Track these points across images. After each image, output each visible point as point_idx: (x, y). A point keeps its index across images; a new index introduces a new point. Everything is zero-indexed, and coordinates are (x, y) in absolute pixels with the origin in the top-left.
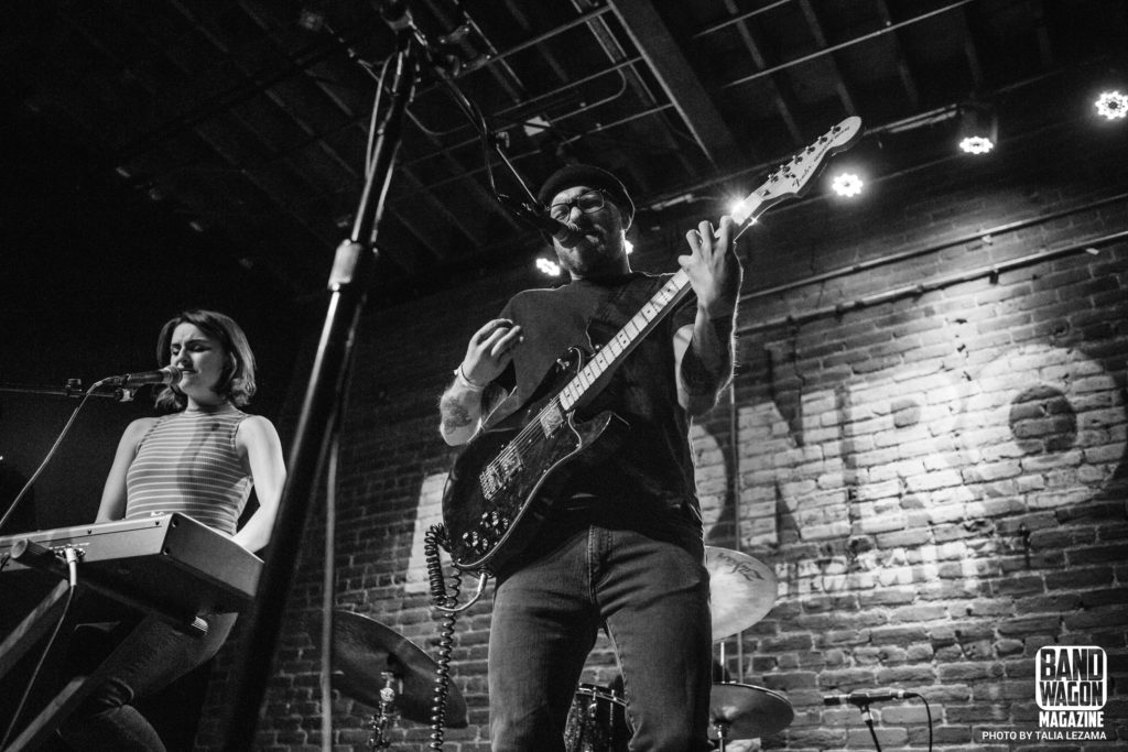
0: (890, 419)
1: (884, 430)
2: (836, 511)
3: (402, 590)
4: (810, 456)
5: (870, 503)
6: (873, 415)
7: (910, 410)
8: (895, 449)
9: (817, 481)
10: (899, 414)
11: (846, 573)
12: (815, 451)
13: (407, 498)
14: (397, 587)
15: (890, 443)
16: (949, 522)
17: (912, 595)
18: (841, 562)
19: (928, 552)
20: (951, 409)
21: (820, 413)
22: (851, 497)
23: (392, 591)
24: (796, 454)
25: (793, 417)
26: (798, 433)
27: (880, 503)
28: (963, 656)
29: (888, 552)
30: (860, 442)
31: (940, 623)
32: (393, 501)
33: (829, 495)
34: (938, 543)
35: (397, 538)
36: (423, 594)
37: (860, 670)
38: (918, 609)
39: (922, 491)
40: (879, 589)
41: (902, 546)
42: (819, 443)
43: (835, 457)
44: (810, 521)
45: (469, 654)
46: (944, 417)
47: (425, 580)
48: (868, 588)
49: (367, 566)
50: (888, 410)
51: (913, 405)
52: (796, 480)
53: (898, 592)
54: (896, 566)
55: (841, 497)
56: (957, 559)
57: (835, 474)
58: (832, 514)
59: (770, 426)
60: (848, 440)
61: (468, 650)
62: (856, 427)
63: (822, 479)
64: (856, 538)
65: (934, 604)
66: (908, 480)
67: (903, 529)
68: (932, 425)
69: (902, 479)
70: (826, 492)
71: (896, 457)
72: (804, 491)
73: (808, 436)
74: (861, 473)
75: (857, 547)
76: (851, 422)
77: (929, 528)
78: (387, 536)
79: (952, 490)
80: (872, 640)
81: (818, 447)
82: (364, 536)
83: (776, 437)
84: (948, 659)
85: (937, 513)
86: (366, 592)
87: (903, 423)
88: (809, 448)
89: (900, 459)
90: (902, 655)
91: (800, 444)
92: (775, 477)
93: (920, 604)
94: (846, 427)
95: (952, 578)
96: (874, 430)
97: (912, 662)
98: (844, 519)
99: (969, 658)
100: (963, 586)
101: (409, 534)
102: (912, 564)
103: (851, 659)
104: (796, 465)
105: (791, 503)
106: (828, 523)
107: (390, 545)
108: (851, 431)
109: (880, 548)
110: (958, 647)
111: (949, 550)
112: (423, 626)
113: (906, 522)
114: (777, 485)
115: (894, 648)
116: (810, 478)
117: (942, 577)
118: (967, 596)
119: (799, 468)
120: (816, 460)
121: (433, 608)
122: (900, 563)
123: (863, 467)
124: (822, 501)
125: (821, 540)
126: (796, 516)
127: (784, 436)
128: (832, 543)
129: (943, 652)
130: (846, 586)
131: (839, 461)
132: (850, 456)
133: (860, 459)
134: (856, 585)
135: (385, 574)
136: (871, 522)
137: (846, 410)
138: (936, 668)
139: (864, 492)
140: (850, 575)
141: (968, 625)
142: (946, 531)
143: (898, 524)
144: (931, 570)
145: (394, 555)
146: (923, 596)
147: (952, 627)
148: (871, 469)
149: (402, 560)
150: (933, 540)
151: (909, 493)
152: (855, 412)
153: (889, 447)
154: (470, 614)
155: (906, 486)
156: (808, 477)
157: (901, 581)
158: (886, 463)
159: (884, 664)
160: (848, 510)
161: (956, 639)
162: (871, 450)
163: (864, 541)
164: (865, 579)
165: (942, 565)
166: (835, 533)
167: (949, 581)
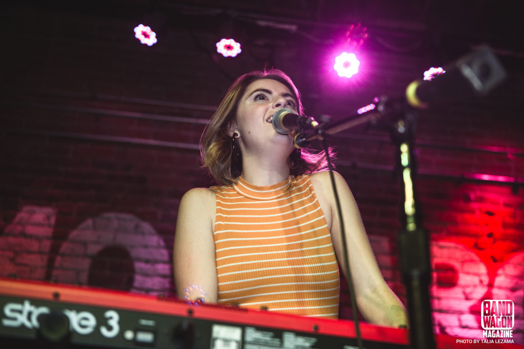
0: (433, 275)
7: (450, 273)
10: (442, 273)
20: (481, 282)
46: (475, 286)
51: (452, 269)
68: (468, 290)
69: (441, 326)
87: (443, 281)
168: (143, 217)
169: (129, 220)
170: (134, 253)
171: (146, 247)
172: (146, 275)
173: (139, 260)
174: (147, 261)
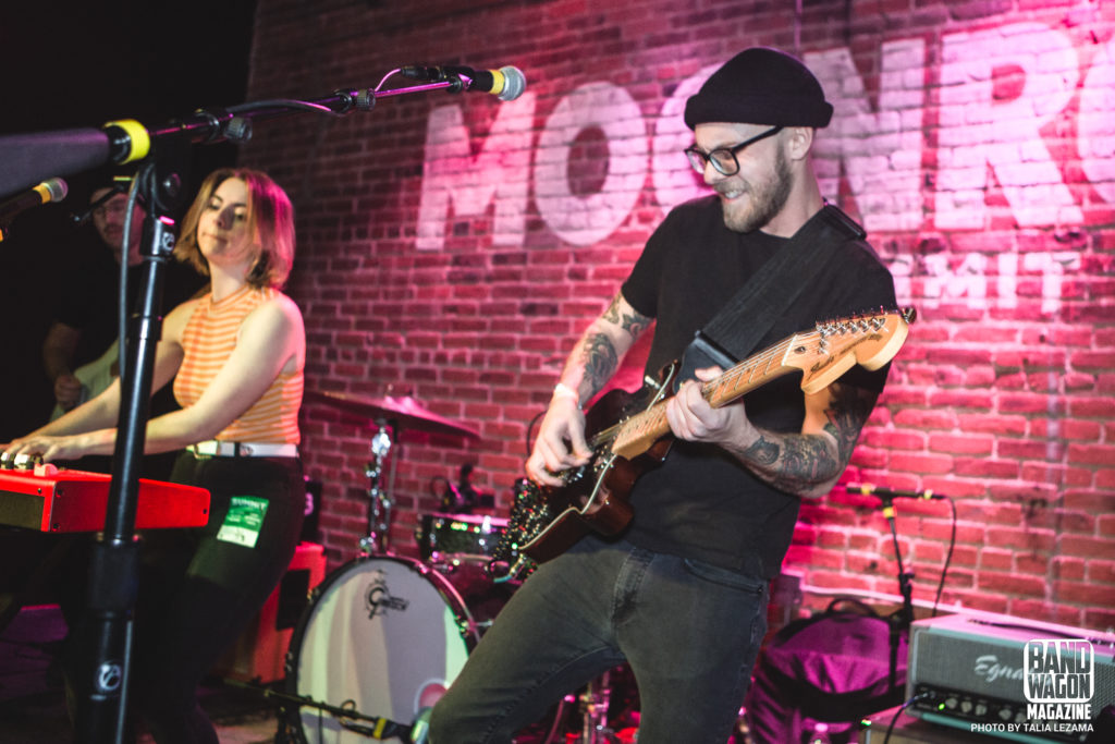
0: (987, 87)
1: (979, 101)
2: (907, 199)
3: (412, 246)
4: (885, 126)
5: (949, 195)
6: (967, 79)
7: (1015, 77)
8: (987, 127)
9: (889, 158)
10: (1002, 81)
11: (911, 276)
12: (891, 120)
13: (411, 134)
14: (408, 240)
15: (984, 119)
16: (1038, 228)
17: (981, 312)
18: (906, 263)
19: (1007, 262)
20: (1065, 81)
21: (903, 69)
22: (929, 184)
23: (402, 246)
24: (866, 120)
25: (870, 72)
26: (873, 93)
27: (960, 196)
28: (1026, 386)
29: (960, 256)
30: (948, 113)
31: (1008, 347)
32: (397, 136)
33: (902, 178)
34: (1022, 253)
35: (405, 181)
36: (435, 252)
37: (911, 389)
38: (987, 329)
39: (1010, 186)
40: (945, 300)
41: (980, 251)
42: (898, 110)
43: (914, 129)
44: (877, 208)
45: (489, 325)
46: (1053, 91)
47: (438, 235)
48: (932, 298)
49: (373, 213)
50: (987, 73)
51: (1019, 70)
52: (866, 154)
53: (964, 307)
54: (969, 273)
55: (915, 181)
56: (1039, 273)
57: (910, 152)
58: (902, 204)
59: (840, 81)
60: (932, 109)
61: (488, 320)
62: (944, 94)
63: (897, 157)
64: (926, 235)
65: (1004, 324)
66: (998, 171)
67: (982, 230)
68: (1039, 101)
69: (989, 166)
70: (897, 174)
71: (988, 137)
72: (871, 169)
73: (886, 99)
74: (943, 155)
75: (927, 247)
76: (939, 86)
77: (1013, 233)
78: (392, 180)
79: (1047, 189)
80: (931, 356)
81: (894, 115)
82: (368, 175)
83: (846, 96)
84: (1011, 387)
85: (1025, 215)
86: (374, 243)
87: (1003, 93)
88: (884, 115)
89: (992, 142)
90: (959, 377)
91: (874, 107)
92: (840, 149)
93: (988, 322)
94: (934, 92)
95: (1029, 296)
96: (965, 99)
97: (972, 386)
98: (917, 210)
99: (1033, 389)
100: (1040, 307)
101: (417, 178)
102: (987, 273)
103: (905, 377)
104: (867, 135)
105: (856, 183)
106: (896, 213)
107: (396, 188)
108: (937, 97)
109: (955, 250)
110: (1023, 376)
111: (1033, 261)
112: (438, 287)
113: (989, 223)
114: (842, 162)
115: (952, 369)
116: (882, 154)
117: (1018, 293)
118: (1044, 318)
119: (869, 141)
120: (891, 132)
121: (448, 269)
122: (973, 272)
123: (945, 146)
124: (893, 185)
125: (884, 233)
126: (860, 200)
127: (856, 97)
128: (899, 239)
129: (1005, 381)
130: (908, 292)
131: (917, 137)
132: (933, 131)
133: (944, 136)
134: (919, 290)
135: (392, 225)
136: (946, 218)
137: (934, 68)
138: (996, 395)
139: (944, 179)
140: (916, 279)
141: (1039, 353)
142: (1033, 240)
143: (978, 224)
144: (1007, 284)
145: (401, 202)
146: (994, 312)
147: (1020, 353)
148: (956, 150)
149: (412, 209)
150: (1016, 247)
151: (998, 186)
152: (947, 73)
153: (980, 123)
154: (489, 279)
155: (994, 176)
156: (879, 152)
157: (972, 292)
158: (973, 145)
159: (939, 386)
160: (921, 202)
161: (1021, 366)
162: (958, 125)
163: (935, 241)
164: (931, 287)
165: (1021, 279)
166: (904, 226)
167: (1025, 300)
168: (617, 82)
169: (603, 89)
170: (610, 130)
171: (621, 120)
172: (623, 156)
173: (615, 138)
174: (624, 138)
